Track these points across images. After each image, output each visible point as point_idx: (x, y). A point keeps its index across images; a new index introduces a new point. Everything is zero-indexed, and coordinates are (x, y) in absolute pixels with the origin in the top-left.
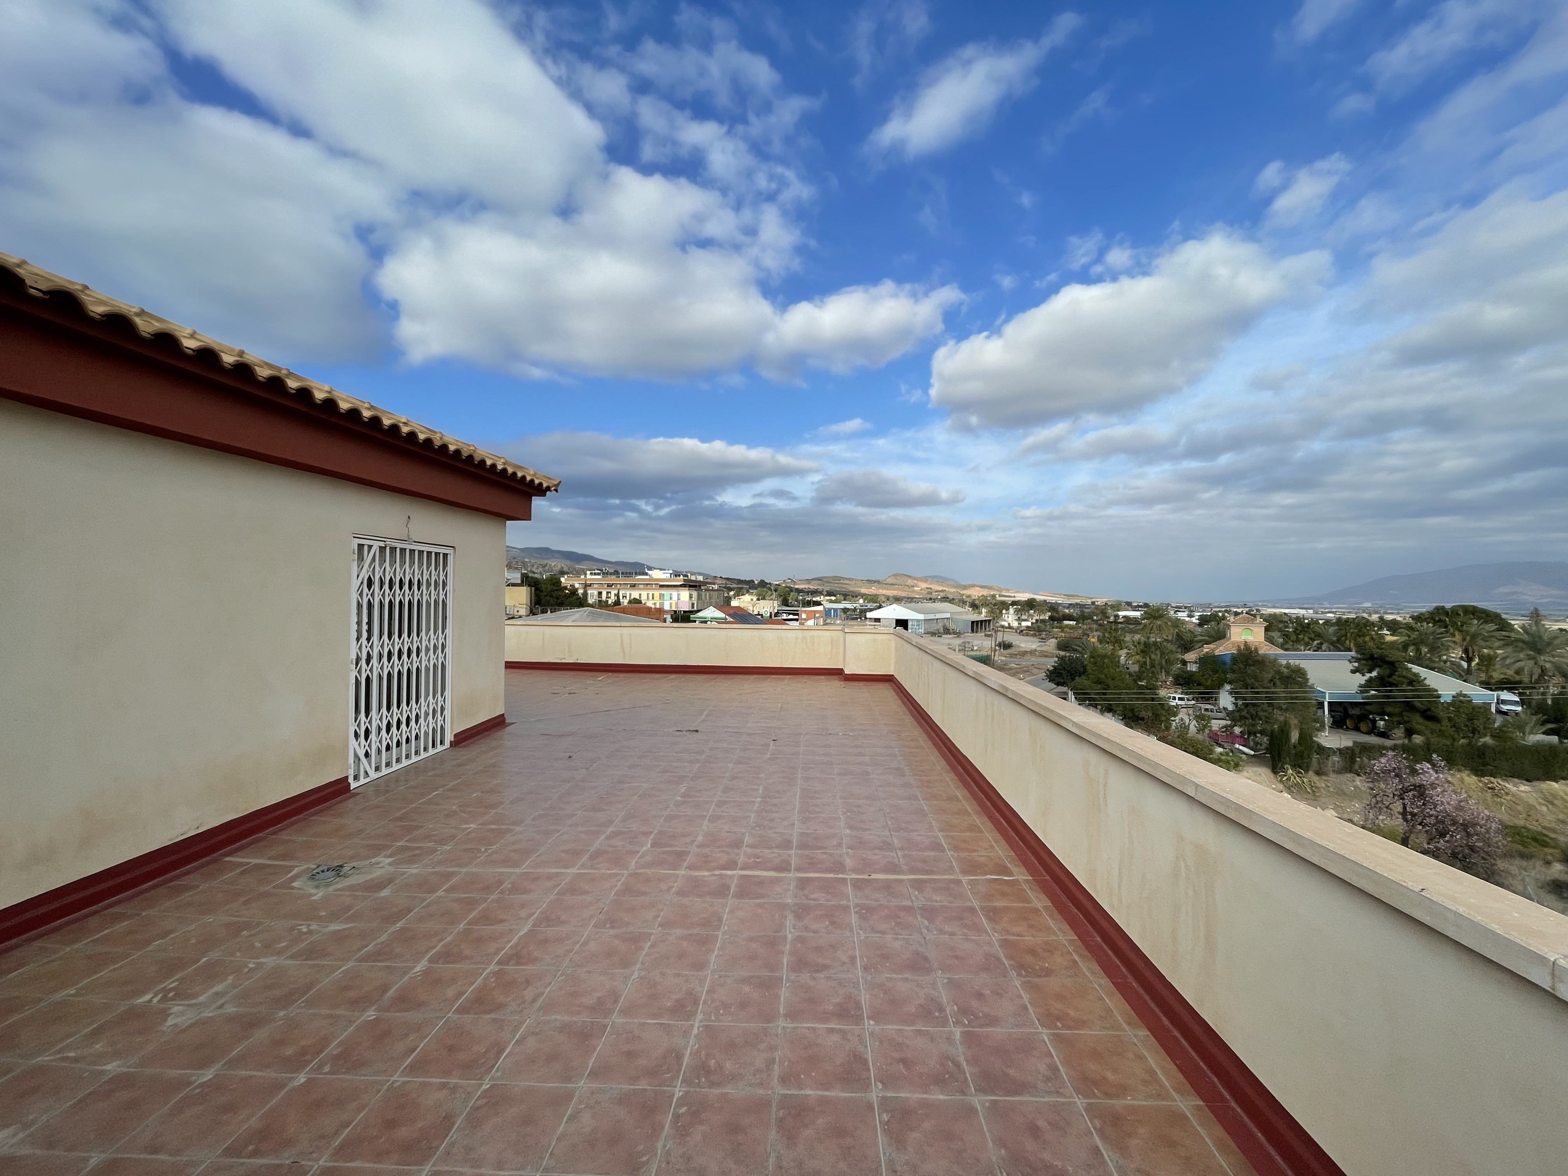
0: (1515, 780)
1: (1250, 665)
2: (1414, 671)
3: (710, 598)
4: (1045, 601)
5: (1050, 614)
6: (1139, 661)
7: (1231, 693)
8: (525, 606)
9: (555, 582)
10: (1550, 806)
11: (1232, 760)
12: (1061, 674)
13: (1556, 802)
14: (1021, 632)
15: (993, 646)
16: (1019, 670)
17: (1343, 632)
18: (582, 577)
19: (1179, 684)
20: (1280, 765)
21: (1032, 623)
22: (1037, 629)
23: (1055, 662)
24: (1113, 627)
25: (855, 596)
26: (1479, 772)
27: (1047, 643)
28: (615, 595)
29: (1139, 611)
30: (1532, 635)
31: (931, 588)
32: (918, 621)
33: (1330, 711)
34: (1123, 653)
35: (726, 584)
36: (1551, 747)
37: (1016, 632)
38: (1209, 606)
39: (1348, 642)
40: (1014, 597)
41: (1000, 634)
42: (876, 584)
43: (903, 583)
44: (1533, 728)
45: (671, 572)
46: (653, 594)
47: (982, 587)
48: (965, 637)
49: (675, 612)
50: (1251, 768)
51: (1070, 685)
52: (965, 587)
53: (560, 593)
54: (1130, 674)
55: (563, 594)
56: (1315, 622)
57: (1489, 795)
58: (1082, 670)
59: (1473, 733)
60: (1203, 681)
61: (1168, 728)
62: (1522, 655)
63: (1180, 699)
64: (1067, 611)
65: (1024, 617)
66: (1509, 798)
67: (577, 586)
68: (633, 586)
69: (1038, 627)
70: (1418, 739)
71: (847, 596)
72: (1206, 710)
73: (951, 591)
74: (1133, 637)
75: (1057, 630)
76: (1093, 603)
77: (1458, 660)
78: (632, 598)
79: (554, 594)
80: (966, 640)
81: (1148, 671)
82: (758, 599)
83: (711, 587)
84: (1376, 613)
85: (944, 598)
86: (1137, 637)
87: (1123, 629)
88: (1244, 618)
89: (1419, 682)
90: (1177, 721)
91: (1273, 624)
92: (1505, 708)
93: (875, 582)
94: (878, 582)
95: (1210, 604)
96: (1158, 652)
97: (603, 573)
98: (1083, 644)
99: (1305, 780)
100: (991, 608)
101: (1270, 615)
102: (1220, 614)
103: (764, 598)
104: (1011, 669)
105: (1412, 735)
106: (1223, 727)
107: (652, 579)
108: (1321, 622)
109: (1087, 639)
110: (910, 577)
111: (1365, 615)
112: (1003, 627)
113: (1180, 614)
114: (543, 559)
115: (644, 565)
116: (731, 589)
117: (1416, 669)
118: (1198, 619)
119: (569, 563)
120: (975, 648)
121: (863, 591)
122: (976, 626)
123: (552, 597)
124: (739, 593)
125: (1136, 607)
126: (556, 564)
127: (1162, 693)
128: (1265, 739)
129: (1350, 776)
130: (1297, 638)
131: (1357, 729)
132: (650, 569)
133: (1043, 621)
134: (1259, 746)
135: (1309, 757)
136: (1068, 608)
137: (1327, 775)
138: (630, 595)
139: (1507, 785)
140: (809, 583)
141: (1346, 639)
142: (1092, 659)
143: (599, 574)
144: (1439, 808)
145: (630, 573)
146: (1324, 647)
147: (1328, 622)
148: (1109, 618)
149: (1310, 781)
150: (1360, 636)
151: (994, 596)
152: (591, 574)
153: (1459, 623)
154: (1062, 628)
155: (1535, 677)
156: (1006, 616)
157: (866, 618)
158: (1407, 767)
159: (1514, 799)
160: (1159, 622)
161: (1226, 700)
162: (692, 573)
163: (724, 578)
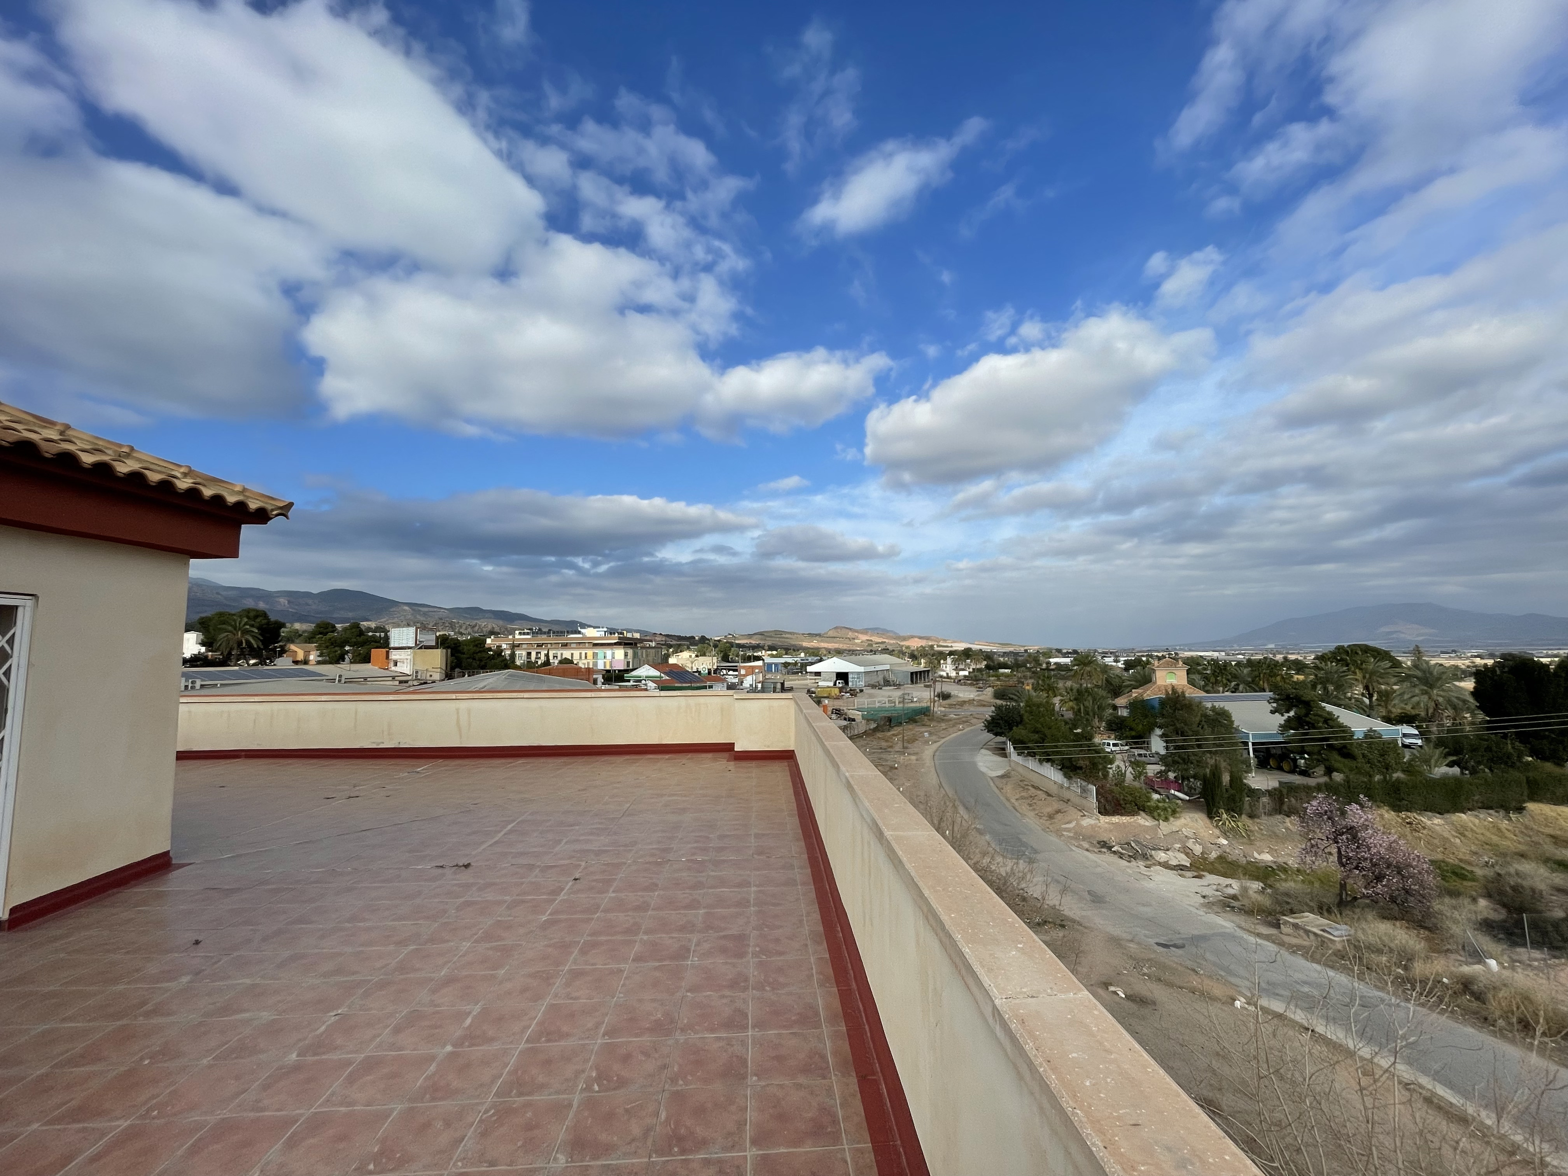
0: (1430, 814)
1: (1179, 710)
2: (1327, 709)
3: (647, 656)
4: (981, 650)
5: (986, 663)
6: (1073, 708)
7: (1161, 736)
8: (439, 670)
9: (479, 643)
10: (1462, 838)
11: (1169, 807)
12: (999, 724)
13: (1466, 833)
14: (958, 681)
15: (932, 697)
16: (958, 721)
17: (1257, 673)
18: (510, 637)
19: (1112, 730)
20: (1215, 810)
21: (969, 672)
22: (974, 678)
23: (993, 712)
24: (1046, 674)
25: (796, 649)
26: (1397, 808)
27: (984, 692)
28: (545, 655)
29: (1068, 657)
30: (1424, 672)
31: (871, 641)
32: (858, 673)
33: (1254, 750)
34: (1056, 700)
35: (666, 641)
36: (1455, 778)
37: (954, 682)
38: (1132, 651)
39: (1261, 682)
40: (952, 647)
41: (938, 685)
42: (817, 638)
43: (843, 636)
44: (1436, 762)
45: (606, 630)
46: (586, 654)
47: (920, 638)
48: (904, 689)
49: (608, 671)
50: (1187, 814)
51: (1008, 735)
52: (904, 639)
53: (484, 655)
54: (1066, 723)
55: (487, 656)
56: (1227, 664)
57: (1408, 829)
58: (1018, 719)
59: (1387, 769)
60: (1134, 725)
61: (1106, 776)
62: (1417, 691)
63: (1114, 745)
64: (1002, 659)
65: (961, 667)
66: (1425, 832)
67: (504, 646)
68: (565, 645)
69: (975, 676)
70: (1338, 777)
71: (788, 650)
72: (1140, 755)
73: (891, 642)
74: (1065, 683)
75: (993, 678)
76: (1026, 651)
77: (1360, 697)
78: (564, 657)
79: (477, 656)
80: (906, 692)
81: (1081, 717)
82: (697, 656)
83: (647, 644)
84: (1280, 653)
85: (884, 649)
86: (1069, 684)
87: (1055, 676)
88: (1167, 661)
89: (1331, 719)
90: (1114, 769)
91: (1193, 666)
92: (1408, 741)
93: (816, 635)
94: (819, 635)
95: (1133, 649)
96: (1090, 698)
97: (533, 633)
98: (1018, 692)
99: (1239, 824)
100: (929, 658)
101: (1188, 658)
102: (1144, 659)
103: (704, 655)
104: (950, 720)
105: (1332, 772)
106: (1158, 773)
107: (585, 638)
108: (1233, 663)
109: (1022, 687)
110: (850, 629)
111: (1271, 656)
112: (941, 677)
113: (1107, 659)
114: (472, 619)
115: (578, 622)
116: (670, 646)
117: (1329, 707)
118: (1124, 664)
119: (501, 623)
120: (915, 700)
121: (805, 644)
122: (915, 677)
123: (474, 659)
124: (679, 649)
125: (1066, 653)
126: (487, 624)
127: (1097, 740)
128: (1198, 783)
129: (1279, 817)
130: (1216, 680)
131: (1280, 768)
132: (584, 626)
133: (980, 670)
134: (1193, 791)
135: (1241, 800)
136: (1002, 656)
137: (1258, 817)
138: (562, 654)
139: (1423, 819)
140: (750, 638)
141: (1260, 680)
142: (1028, 708)
143: (528, 634)
144: (1373, 851)
145: (562, 632)
146: (1241, 687)
147: (1239, 664)
148: (1041, 665)
149: (1244, 825)
150: (1272, 677)
151: (932, 647)
152: (520, 634)
153: (1359, 662)
154: (998, 677)
155: (1431, 711)
156: (944, 666)
157: (807, 672)
158: (1337, 810)
159: (1430, 833)
160: (1088, 669)
161: (1157, 745)
162: (628, 631)
163: (664, 635)
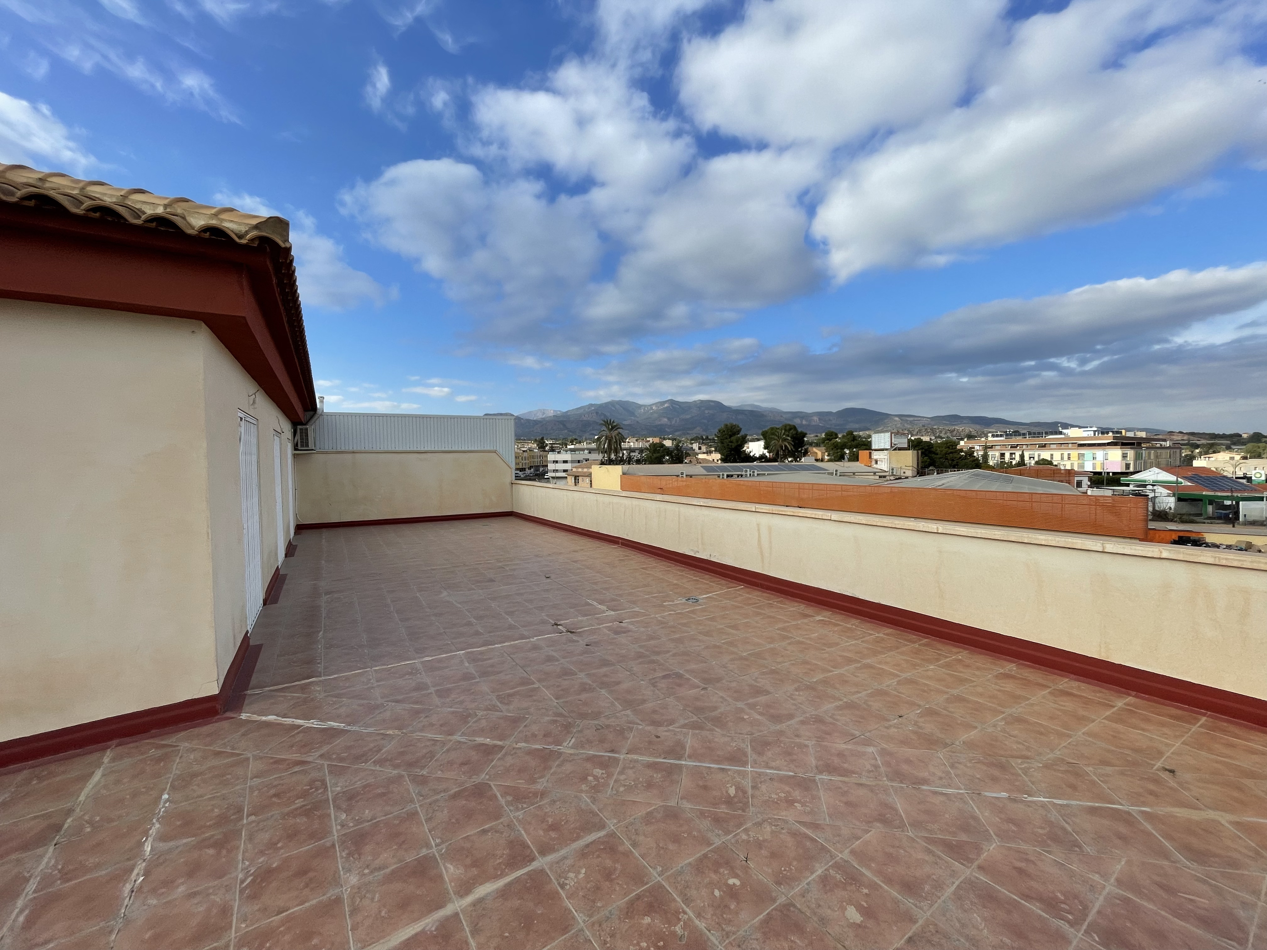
3: (1157, 457)
8: (911, 468)
9: (951, 446)
18: (983, 439)
28: (1020, 456)
35: (1189, 440)
45: (1096, 429)
46: (1069, 454)
49: (1098, 474)
53: (955, 455)
55: (959, 456)
67: (977, 448)
68: (1043, 446)
78: (1041, 458)
79: (951, 457)
82: (1245, 458)
83: (1159, 444)
97: (1007, 435)
103: (1259, 457)
107: (1068, 438)
114: (953, 425)
115: (1057, 423)
116: (1197, 446)
123: (947, 459)
124: (1212, 449)
132: (1066, 426)
138: (1039, 456)
143: (1001, 436)
145: (1039, 433)
152: (993, 436)
162: (1127, 430)
163: (1186, 433)
